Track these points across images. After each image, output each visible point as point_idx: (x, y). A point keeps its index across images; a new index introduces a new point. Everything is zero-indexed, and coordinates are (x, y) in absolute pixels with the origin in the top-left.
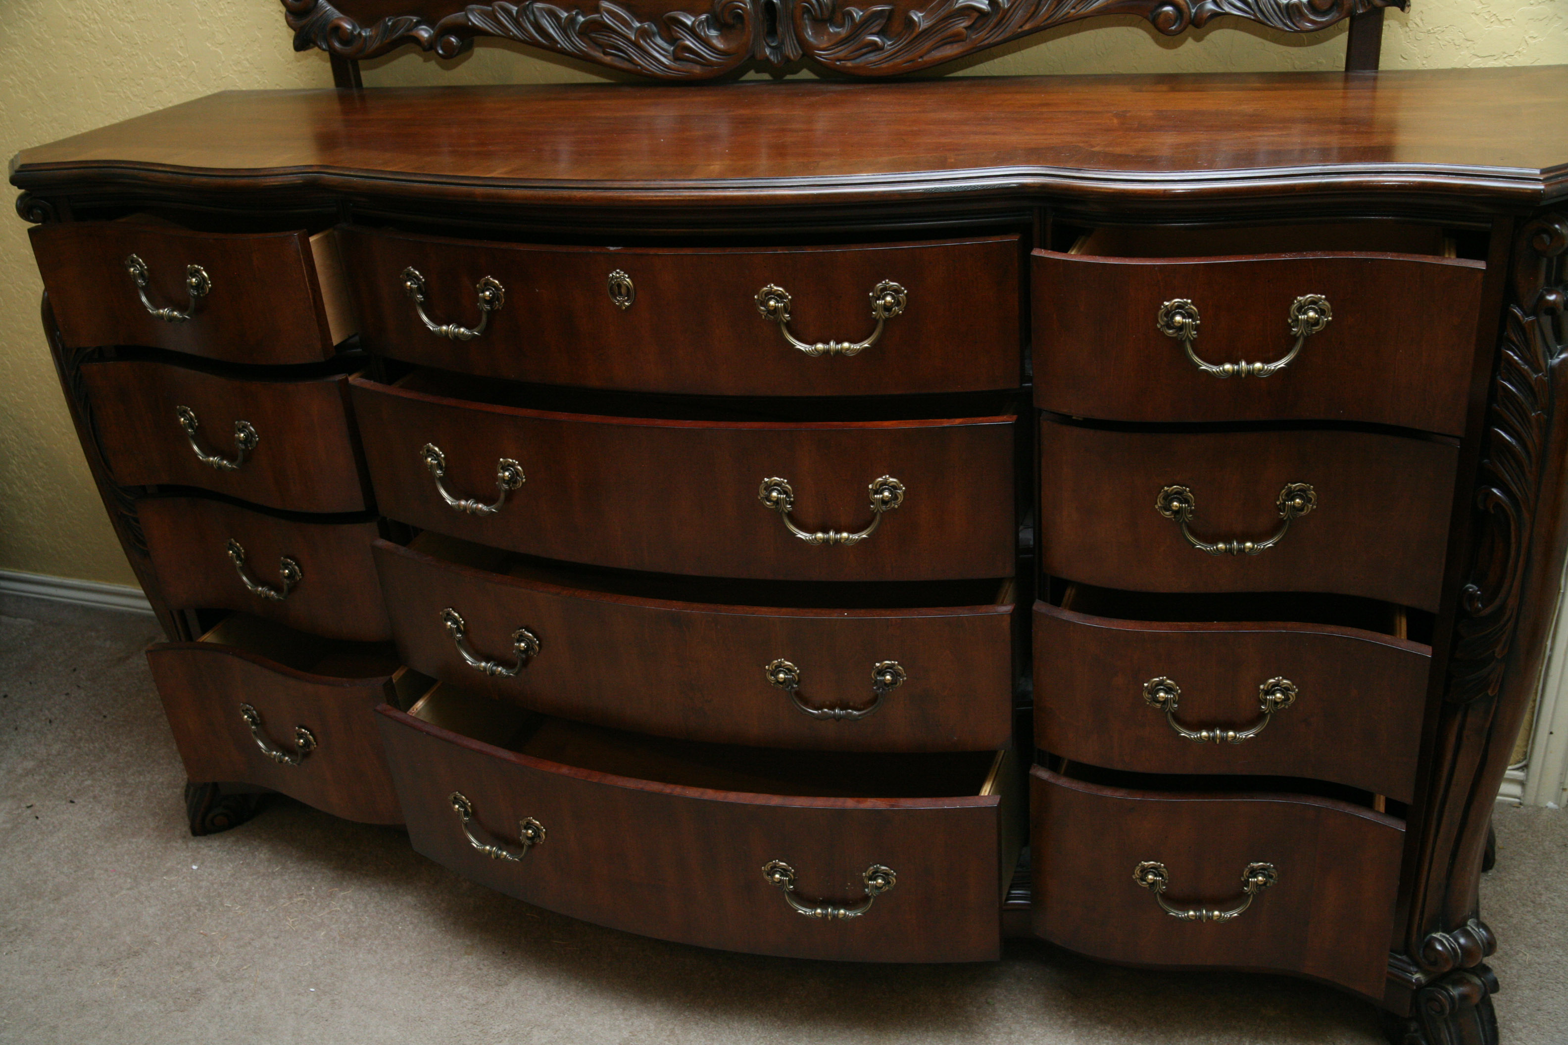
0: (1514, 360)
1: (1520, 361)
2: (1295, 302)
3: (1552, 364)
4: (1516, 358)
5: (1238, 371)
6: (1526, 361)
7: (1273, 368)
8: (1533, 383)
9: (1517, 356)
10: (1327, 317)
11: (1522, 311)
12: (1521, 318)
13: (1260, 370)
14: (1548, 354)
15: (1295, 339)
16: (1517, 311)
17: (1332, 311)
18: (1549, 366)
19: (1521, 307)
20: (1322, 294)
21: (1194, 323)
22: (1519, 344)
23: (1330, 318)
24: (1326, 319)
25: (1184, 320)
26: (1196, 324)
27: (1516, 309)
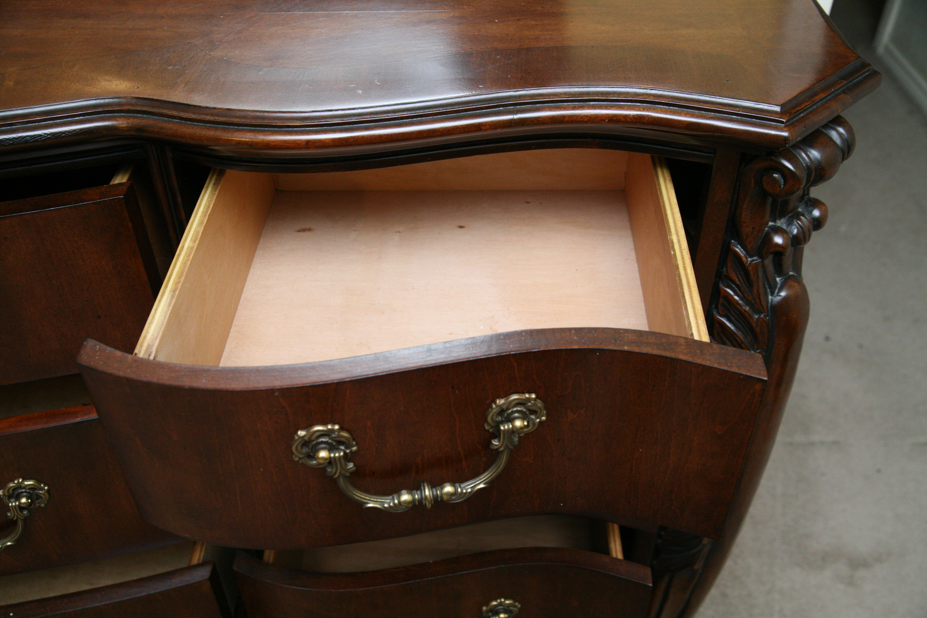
0: (735, 299)
1: (740, 302)
2: (494, 406)
3: (773, 303)
4: (736, 298)
5: (420, 501)
6: (747, 302)
7: (469, 490)
8: (754, 325)
9: (738, 296)
10: (540, 418)
11: (744, 250)
12: (744, 259)
13: (451, 495)
14: (768, 290)
15: (497, 453)
16: (739, 249)
17: (546, 408)
18: (770, 304)
19: (744, 247)
20: (530, 393)
21: (348, 451)
22: (740, 284)
23: (544, 418)
24: (538, 420)
25: (332, 455)
26: (351, 451)
27: (737, 247)
